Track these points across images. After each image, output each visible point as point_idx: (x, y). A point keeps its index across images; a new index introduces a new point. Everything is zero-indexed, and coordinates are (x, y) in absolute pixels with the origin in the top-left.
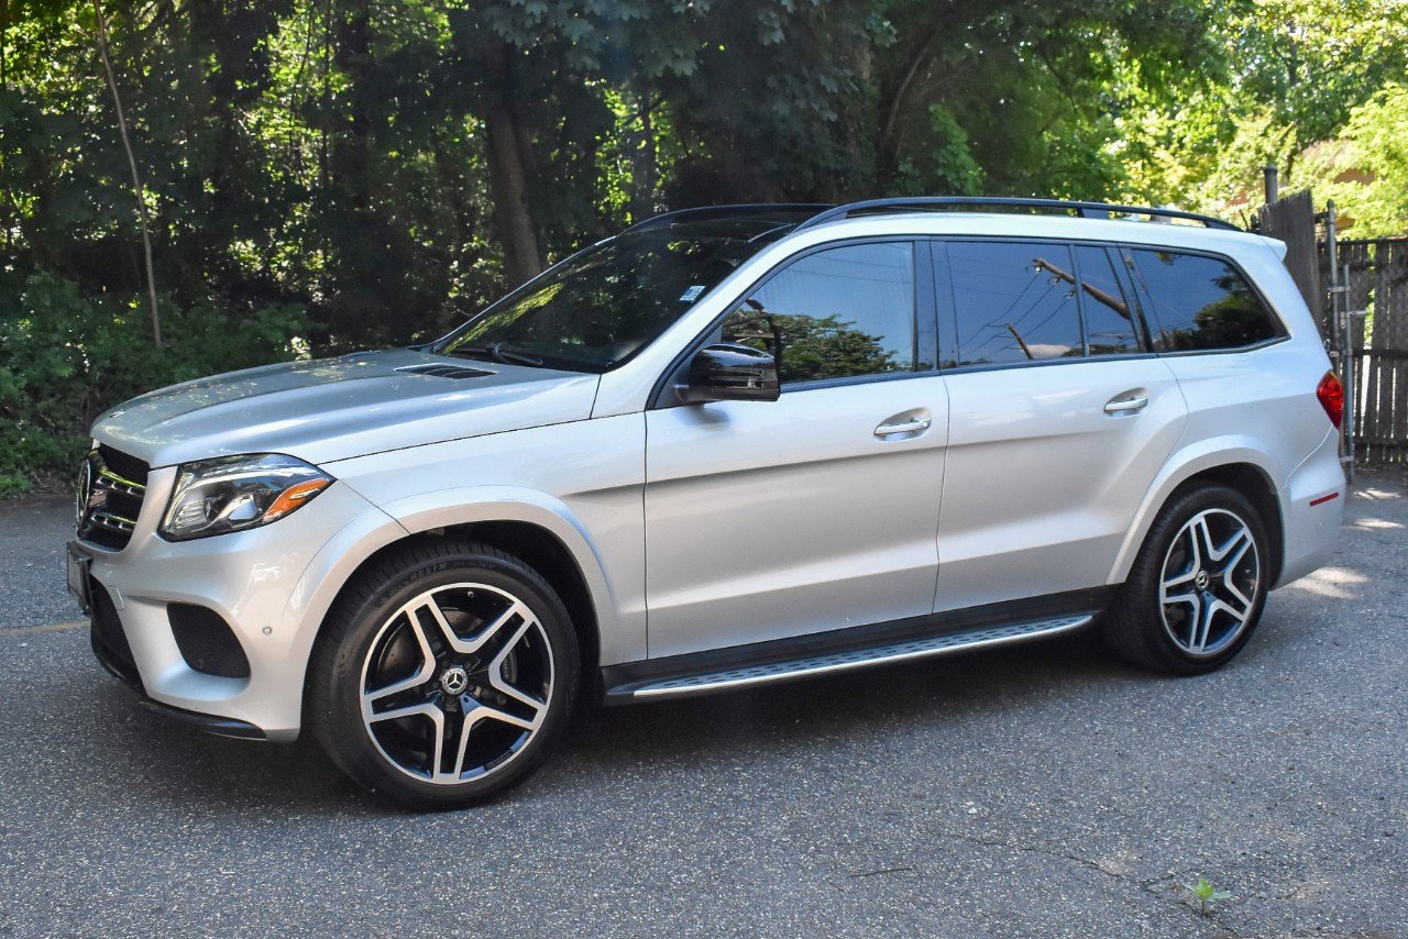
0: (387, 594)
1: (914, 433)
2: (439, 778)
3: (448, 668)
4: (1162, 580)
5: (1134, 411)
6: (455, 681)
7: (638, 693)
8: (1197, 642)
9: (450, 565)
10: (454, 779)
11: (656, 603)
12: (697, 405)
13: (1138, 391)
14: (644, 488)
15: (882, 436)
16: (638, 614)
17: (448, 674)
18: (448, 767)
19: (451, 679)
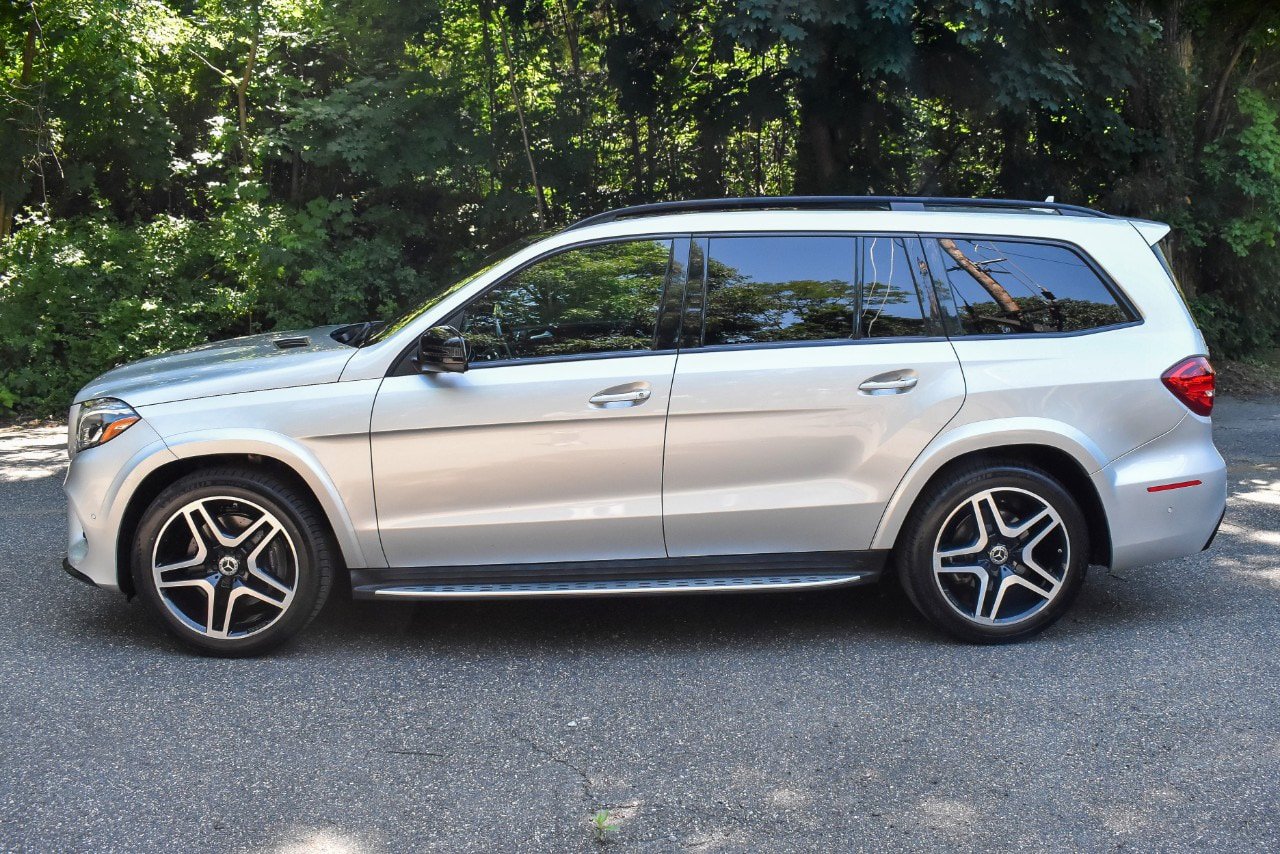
0: (169, 499)
1: (636, 402)
2: (211, 633)
3: (222, 557)
4: (935, 549)
5: (902, 390)
6: (228, 566)
7: (378, 592)
8: (987, 612)
9: (214, 483)
10: (223, 635)
11: (387, 524)
12: (431, 375)
13: (906, 371)
14: (370, 435)
15: (601, 404)
16: (373, 531)
17: (223, 560)
18: (218, 626)
19: (225, 564)
